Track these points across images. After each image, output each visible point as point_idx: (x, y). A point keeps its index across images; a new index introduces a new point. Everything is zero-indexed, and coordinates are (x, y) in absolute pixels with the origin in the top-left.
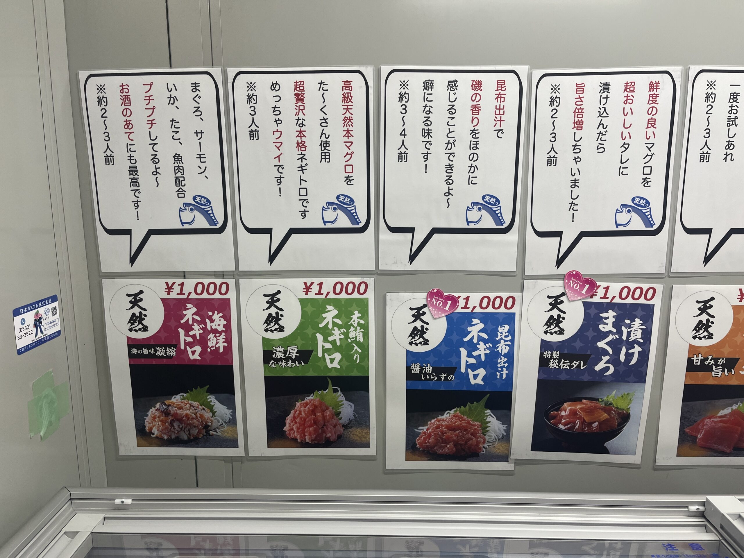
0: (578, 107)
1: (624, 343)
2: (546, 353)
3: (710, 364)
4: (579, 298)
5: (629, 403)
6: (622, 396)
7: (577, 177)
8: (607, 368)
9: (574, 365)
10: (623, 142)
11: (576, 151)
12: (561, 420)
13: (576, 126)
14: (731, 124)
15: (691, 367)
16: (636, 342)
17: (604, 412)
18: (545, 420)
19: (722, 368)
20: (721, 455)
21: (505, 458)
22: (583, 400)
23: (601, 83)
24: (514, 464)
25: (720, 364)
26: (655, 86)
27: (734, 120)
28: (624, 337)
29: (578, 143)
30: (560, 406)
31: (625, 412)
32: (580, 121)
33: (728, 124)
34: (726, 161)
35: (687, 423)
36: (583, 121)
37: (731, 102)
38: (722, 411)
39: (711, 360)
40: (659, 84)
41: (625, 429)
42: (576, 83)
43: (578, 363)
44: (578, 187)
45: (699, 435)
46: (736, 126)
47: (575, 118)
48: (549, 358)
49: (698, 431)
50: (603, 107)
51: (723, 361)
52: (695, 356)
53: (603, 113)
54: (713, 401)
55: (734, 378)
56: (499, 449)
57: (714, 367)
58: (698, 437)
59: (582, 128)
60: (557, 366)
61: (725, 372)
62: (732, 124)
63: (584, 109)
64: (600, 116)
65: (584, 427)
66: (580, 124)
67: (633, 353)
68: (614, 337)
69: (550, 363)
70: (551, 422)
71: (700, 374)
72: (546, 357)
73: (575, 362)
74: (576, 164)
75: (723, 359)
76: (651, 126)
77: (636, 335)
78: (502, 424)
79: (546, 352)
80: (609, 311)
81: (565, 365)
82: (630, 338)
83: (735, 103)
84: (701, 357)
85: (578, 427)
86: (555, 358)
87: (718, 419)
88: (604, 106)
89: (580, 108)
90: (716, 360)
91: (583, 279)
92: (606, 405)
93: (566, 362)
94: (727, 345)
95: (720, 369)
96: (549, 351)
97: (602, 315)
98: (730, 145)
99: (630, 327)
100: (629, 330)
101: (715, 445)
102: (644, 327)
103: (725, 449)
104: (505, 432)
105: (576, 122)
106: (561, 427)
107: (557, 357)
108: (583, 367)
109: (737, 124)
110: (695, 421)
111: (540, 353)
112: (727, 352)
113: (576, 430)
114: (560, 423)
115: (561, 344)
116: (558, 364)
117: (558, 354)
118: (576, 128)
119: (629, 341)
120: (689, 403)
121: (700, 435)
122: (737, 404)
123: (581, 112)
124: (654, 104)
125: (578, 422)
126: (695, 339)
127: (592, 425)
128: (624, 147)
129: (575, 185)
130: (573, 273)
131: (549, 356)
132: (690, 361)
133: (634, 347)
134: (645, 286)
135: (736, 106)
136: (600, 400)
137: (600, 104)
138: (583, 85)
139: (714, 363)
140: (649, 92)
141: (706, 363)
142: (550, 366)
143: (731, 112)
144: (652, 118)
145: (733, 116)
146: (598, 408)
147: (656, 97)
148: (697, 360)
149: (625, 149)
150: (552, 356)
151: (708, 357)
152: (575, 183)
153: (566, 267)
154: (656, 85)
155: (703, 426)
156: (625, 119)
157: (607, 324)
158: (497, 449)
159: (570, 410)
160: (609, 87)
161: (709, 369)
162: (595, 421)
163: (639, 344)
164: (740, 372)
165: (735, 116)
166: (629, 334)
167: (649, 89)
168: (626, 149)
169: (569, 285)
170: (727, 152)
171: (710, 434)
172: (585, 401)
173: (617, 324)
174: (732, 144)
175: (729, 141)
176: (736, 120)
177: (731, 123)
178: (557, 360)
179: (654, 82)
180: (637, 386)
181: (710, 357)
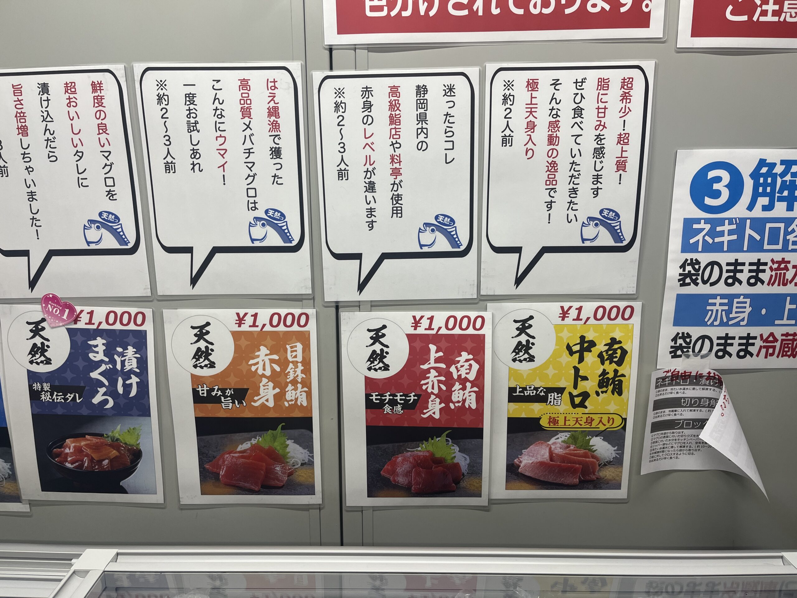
0: (19, 111)
1: (120, 373)
2: (35, 385)
3: (218, 396)
4: (61, 324)
5: (137, 438)
6: (128, 431)
7: (33, 189)
8: (106, 402)
9: (69, 398)
10: (76, 149)
11: (26, 160)
12: (67, 458)
13: (20, 132)
14: (192, 130)
15: (197, 398)
16: (132, 372)
17: (112, 448)
18: (49, 458)
19: (231, 400)
20: (251, 493)
21: (16, 498)
22: (86, 436)
23: (38, 84)
24: (29, 505)
25: (229, 395)
26: (98, 87)
27: (194, 125)
28: (119, 367)
29: (27, 151)
30: (63, 442)
31: (135, 448)
32: (24, 126)
33: (188, 129)
34: (194, 172)
35: (206, 459)
36: (27, 127)
37: (188, 105)
38: (240, 446)
39: (217, 391)
40: (102, 84)
41: (140, 465)
42: (13, 85)
43: (72, 396)
44: (37, 200)
45: (221, 472)
46: (198, 132)
47: (18, 123)
48: (40, 390)
49: (219, 467)
50: (45, 111)
51: (231, 392)
52: (200, 386)
53: (47, 118)
54: (229, 435)
55: (247, 410)
56: (9, 489)
57: (222, 398)
58: (221, 474)
59: (27, 134)
60: (50, 399)
61: (235, 403)
62: (194, 130)
63: (25, 113)
64: (44, 120)
65: (93, 465)
66: (24, 130)
67: (131, 385)
68: (108, 366)
69: (41, 396)
70: (56, 460)
71: (209, 406)
72: (36, 390)
73: (69, 395)
74: (29, 174)
75: (230, 389)
76: (102, 132)
77: (131, 365)
78: (5, 462)
79: (35, 383)
80: (97, 339)
81: (58, 398)
82: (125, 368)
83: (192, 105)
84: (207, 387)
85: (87, 465)
86: (46, 390)
87: (238, 454)
88: (46, 109)
89: (21, 111)
90: (223, 391)
91: (62, 303)
92: (112, 441)
93: (59, 394)
94: (232, 374)
95: (229, 400)
96: (38, 383)
97: (91, 343)
98: (195, 153)
99: (123, 356)
100: (123, 359)
101: (241, 483)
102: (138, 356)
103: (253, 487)
104: (10, 471)
105: (19, 127)
106: (68, 465)
107: (48, 389)
108: (79, 400)
109: (199, 130)
110: (214, 457)
111: (29, 385)
112: (233, 382)
113: (85, 468)
114: (67, 461)
115: (50, 375)
116: (51, 397)
117: (49, 386)
118: (21, 134)
119: (125, 371)
120: (204, 437)
121: (223, 472)
122: (256, 439)
123: (23, 116)
124: (100, 107)
125: (86, 460)
126: (196, 368)
127: (102, 462)
128: (78, 155)
129: (33, 199)
130: (49, 296)
131: (39, 388)
132: (195, 393)
133: (131, 378)
134: (133, 311)
135: (194, 108)
136: (105, 435)
137: (42, 107)
138: (20, 86)
139: (221, 394)
140: (92, 93)
141: (214, 394)
142: (43, 399)
143: (190, 116)
144: (102, 123)
145: (192, 120)
146: (105, 445)
147: (101, 99)
148: (203, 391)
149: (79, 158)
150: (42, 388)
151: (214, 387)
152: (32, 196)
153: (41, 290)
154: (98, 85)
155: (224, 462)
156: (72, 124)
157: (97, 353)
158: (6, 489)
159: (75, 447)
160: (48, 89)
161: (217, 400)
162: (105, 458)
163: (136, 374)
164: (252, 403)
165: (195, 121)
166: (123, 363)
167: (92, 90)
168: (81, 158)
169: (47, 310)
170: (193, 162)
171: (232, 470)
172: (88, 436)
173: (109, 352)
174: (197, 152)
175: (193, 150)
176: (197, 124)
177: (192, 128)
178: (49, 393)
179: (96, 83)
180: (142, 420)
181: (216, 388)
